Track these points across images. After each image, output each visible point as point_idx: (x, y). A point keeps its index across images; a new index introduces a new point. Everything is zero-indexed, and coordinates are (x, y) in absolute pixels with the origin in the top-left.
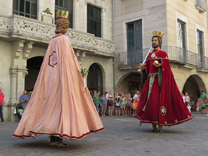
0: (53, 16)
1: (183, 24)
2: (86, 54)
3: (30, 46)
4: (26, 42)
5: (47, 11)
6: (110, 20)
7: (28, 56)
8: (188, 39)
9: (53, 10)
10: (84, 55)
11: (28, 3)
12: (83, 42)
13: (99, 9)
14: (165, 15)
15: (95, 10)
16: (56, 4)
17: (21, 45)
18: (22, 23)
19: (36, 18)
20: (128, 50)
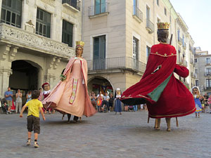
0: (35, 27)
1: (136, 41)
2: (61, 60)
3: (15, 51)
4: (12, 47)
5: (30, 22)
6: (80, 34)
7: (13, 59)
8: (140, 53)
9: (34, 22)
10: (59, 61)
11: (14, 15)
12: (59, 50)
13: (72, 25)
14: (124, 32)
15: (68, 25)
16: (37, 17)
17: (8, 49)
18: (9, 30)
19: (20, 27)
20: (94, 59)
